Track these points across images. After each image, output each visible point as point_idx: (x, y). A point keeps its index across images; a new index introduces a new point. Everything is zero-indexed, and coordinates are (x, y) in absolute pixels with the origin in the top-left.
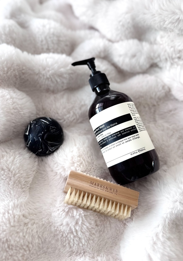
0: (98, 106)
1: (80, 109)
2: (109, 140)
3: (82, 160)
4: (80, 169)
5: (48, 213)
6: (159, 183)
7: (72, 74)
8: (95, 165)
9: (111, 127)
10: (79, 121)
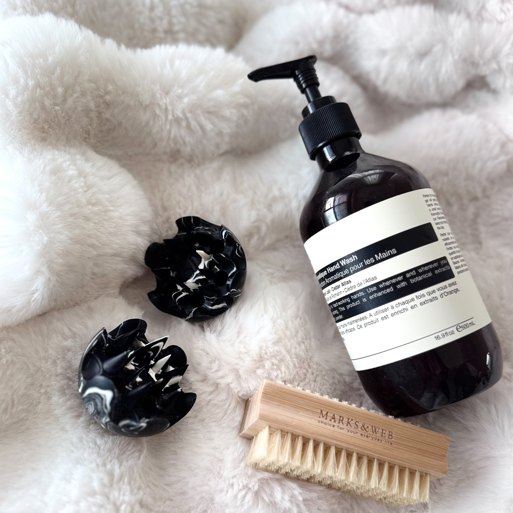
0: (330, 203)
1: (269, 207)
2: (371, 297)
3: (284, 352)
4: (280, 376)
5: (204, 494)
6: (496, 409)
7: (245, 106)
8: (317, 364)
9: (377, 262)
10: (267, 242)
